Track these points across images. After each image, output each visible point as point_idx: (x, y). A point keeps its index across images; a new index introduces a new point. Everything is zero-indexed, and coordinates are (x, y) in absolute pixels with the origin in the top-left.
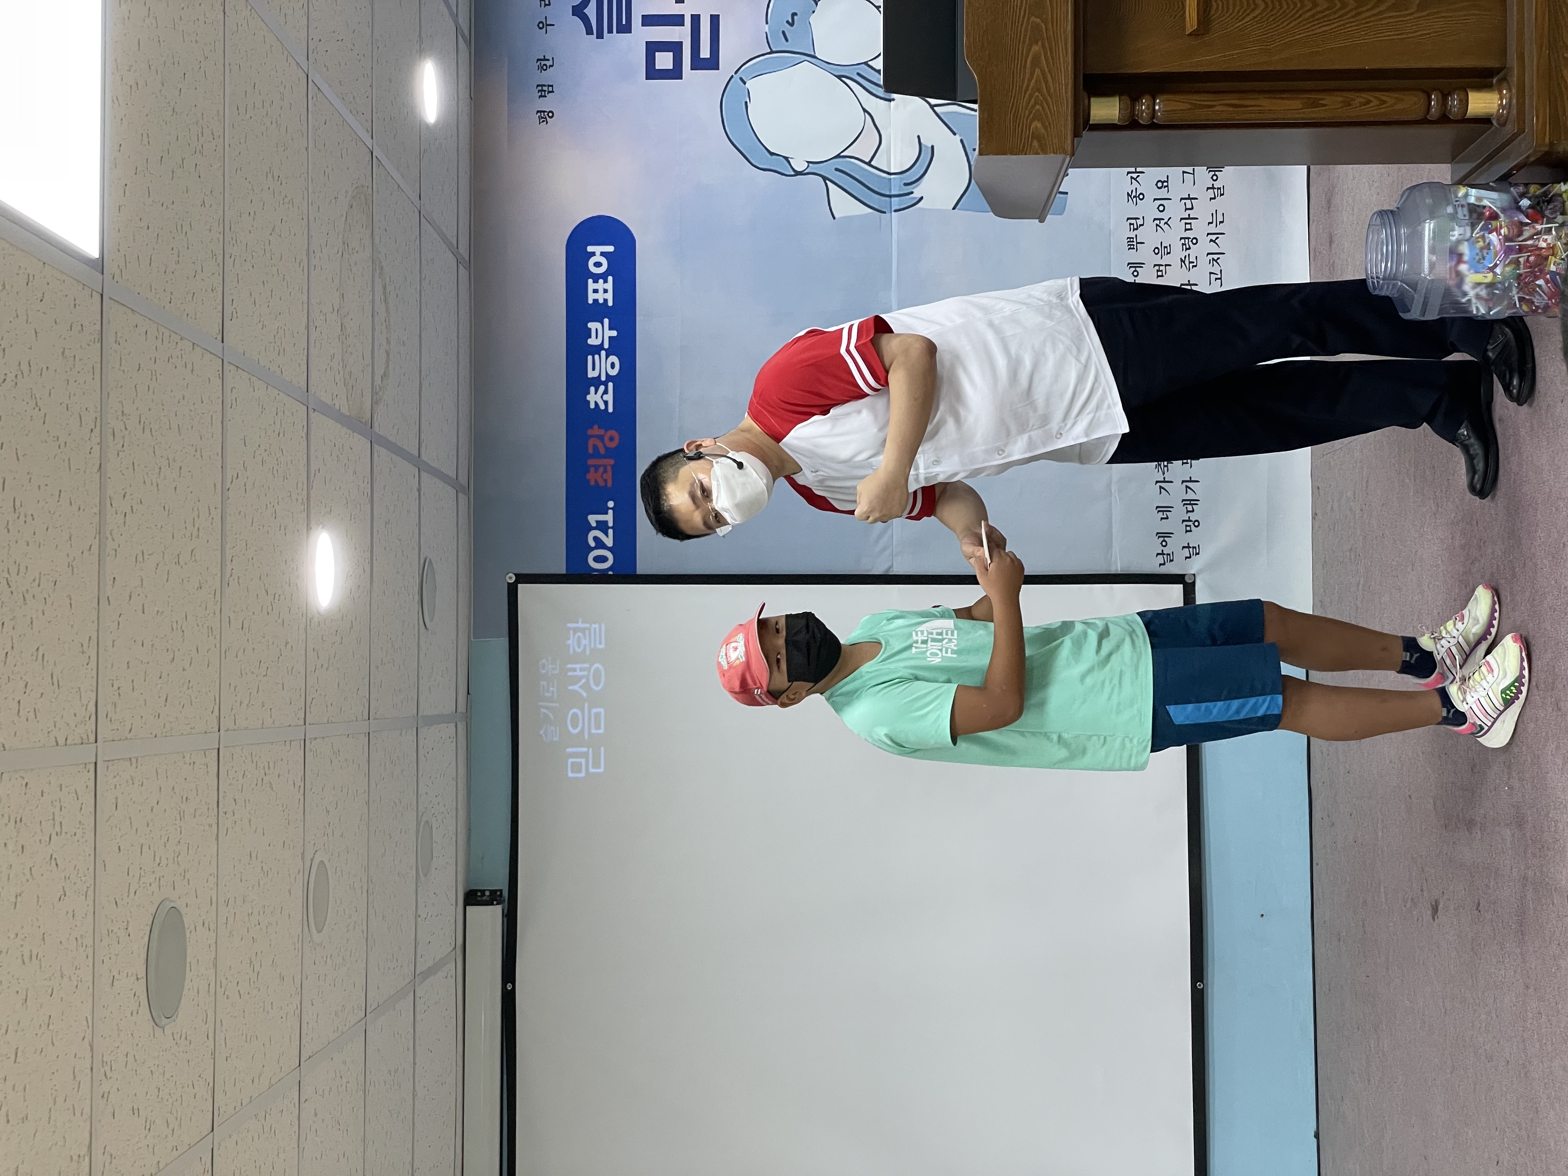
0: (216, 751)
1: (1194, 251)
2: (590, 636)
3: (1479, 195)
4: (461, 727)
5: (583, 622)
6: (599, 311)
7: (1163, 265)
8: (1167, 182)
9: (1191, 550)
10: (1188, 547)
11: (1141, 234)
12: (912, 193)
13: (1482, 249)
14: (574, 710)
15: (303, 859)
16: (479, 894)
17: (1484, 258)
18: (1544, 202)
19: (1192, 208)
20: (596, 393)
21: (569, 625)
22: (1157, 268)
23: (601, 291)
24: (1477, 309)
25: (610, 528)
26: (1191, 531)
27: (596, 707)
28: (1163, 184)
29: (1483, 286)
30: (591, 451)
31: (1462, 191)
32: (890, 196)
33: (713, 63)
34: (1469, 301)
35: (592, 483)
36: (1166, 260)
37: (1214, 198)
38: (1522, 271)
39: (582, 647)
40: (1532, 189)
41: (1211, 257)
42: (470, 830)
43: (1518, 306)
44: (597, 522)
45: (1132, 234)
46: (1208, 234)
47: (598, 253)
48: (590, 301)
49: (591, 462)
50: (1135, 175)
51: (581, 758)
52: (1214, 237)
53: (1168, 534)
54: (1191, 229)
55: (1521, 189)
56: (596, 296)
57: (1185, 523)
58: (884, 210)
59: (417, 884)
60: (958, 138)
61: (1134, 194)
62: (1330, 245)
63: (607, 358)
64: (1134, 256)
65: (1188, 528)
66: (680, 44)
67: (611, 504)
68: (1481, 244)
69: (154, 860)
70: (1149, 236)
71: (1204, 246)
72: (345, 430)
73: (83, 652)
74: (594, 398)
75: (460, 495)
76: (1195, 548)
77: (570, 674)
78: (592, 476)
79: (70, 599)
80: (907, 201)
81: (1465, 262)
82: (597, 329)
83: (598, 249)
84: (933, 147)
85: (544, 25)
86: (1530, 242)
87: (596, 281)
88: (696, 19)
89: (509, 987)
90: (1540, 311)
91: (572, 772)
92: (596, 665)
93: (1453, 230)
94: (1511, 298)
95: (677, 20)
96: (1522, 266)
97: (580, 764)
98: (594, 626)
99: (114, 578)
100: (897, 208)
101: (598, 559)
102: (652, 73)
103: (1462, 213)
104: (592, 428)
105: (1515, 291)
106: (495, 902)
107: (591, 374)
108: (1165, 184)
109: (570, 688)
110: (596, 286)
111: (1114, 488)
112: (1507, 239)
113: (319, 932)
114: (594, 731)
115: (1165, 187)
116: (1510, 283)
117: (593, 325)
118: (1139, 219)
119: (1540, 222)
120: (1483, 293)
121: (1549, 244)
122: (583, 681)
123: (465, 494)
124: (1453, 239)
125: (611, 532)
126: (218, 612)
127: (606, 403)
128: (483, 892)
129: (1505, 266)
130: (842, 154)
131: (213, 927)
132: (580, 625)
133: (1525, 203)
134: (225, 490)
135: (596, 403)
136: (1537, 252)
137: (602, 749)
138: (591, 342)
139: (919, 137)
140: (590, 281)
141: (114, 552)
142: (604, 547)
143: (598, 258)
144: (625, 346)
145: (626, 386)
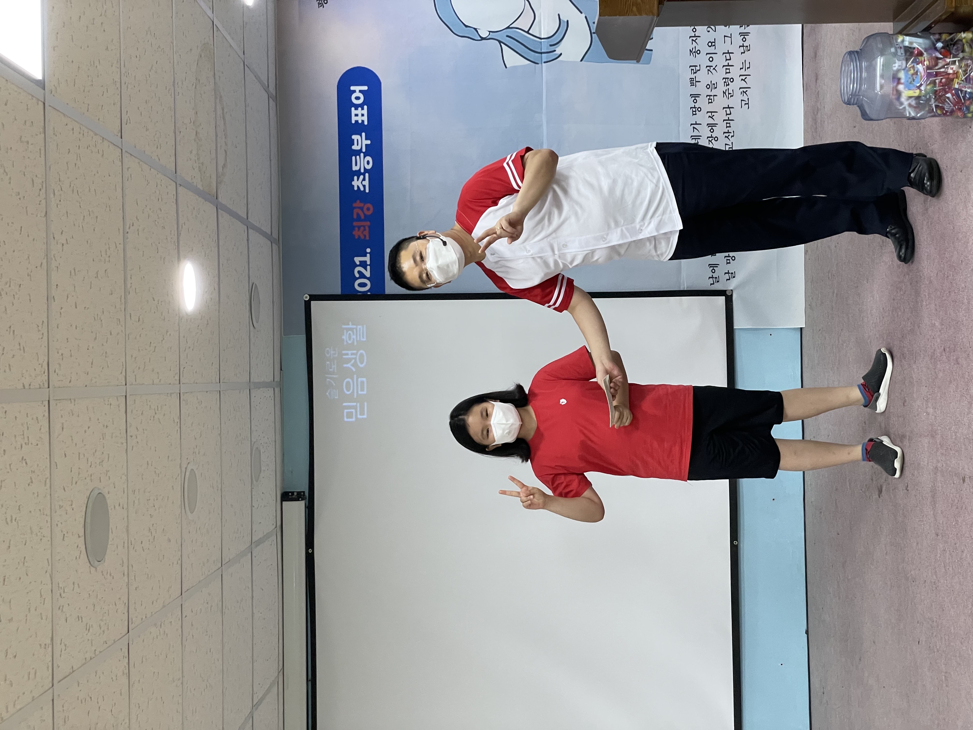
0: (124, 397)
1: (732, 86)
2: (357, 332)
3: (910, 41)
4: (277, 390)
5: (353, 325)
6: (359, 128)
7: (712, 96)
8: (715, 42)
9: (730, 274)
10: (728, 273)
11: (698, 76)
12: (555, 51)
13: (913, 75)
14: (348, 380)
15: (180, 467)
16: (290, 494)
17: (914, 80)
18: (951, 44)
19: (730, 59)
20: (358, 180)
21: (344, 326)
22: (708, 97)
23: (360, 115)
24: (910, 113)
25: (369, 265)
26: (730, 263)
27: (361, 377)
28: (712, 44)
29: (913, 98)
30: (355, 217)
31: (900, 38)
32: (541, 53)
34: (905, 108)
35: (357, 237)
36: (714, 92)
37: (744, 53)
38: (937, 88)
39: (352, 340)
40: (944, 36)
41: (742, 90)
42: (283, 454)
43: (934, 110)
44: (360, 261)
45: (693, 76)
46: (740, 76)
47: (357, 91)
48: (353, 122)
49: (355, 224)
50: (694, 39)
51: (353, 409)
52: (743, 77)
53: (716, 265)
54: (729, 73)
55: (937, 36)
56: (357, 118)
57: (726, 258)
58: (538, 62)
59: (251, 486)
60: (583, 15)
61: (694, 50)
62: (816, 81)
63: (364, 157)
64: (694, 91)
65: (728, 261)
68: (912, 71)
69: (88, 463)
70: (703, 77)
71: (738, 83)
72: (200, 199)
73: (39, 331)
74: (357, 183)
75: (274, 245)
76: (733, 273)
77: (344, 357)
78: (357, 233)
79: (30, 296)
80: (552, 56)
81: (902, 84)
82: (358, 140)
83: (357, 88)
84: (568, 21)
86: (942, 70)
87: (356, 109)
89: (310, 551)
90: (948, 114)
91: (347, 418)
92: (361, 351)
93: (895, 63)
94: (931, 106)
96: (937, 85)
97: (352, 412)
98: (359, 327)
99: (57, 285)
100: (546, 60)
101: (361, 285)
103: (901, 52)
104: (355, 202)
105: (933, 101)
106: (300, 499)
107: (355, 168)
108: (713, 44)
109: (345, 365)
110: (356, 112)
112: (928, 68)
113: (192, 513)
114: (360, 392)
115: (713, 46)
116: (930, 96)
117: (355, 137)
118: (697, 66)
119: (949, 57)
120: (913, 103)
121: (955, 71)
122: (353, 361)
123: (276, 244)
124: (895, 69)
125: (368, 267)
126: (123, 309)
127: (364, 186)
128: (293, 493)
129: (927, 85)
130: (511, 26)
131: (125, 506)
132: (350, 326)
133: (939, 45)
134: (125, 233)
135: (358, 187)
136: (947, 76)
137: (366, 404)
138: (355, 147)
139: (559, 15)
140: (353, 109)
141: (56, 269)
142: (364, 277)
143: (358, 94)
144: (375, 150)
145: (376, 175)
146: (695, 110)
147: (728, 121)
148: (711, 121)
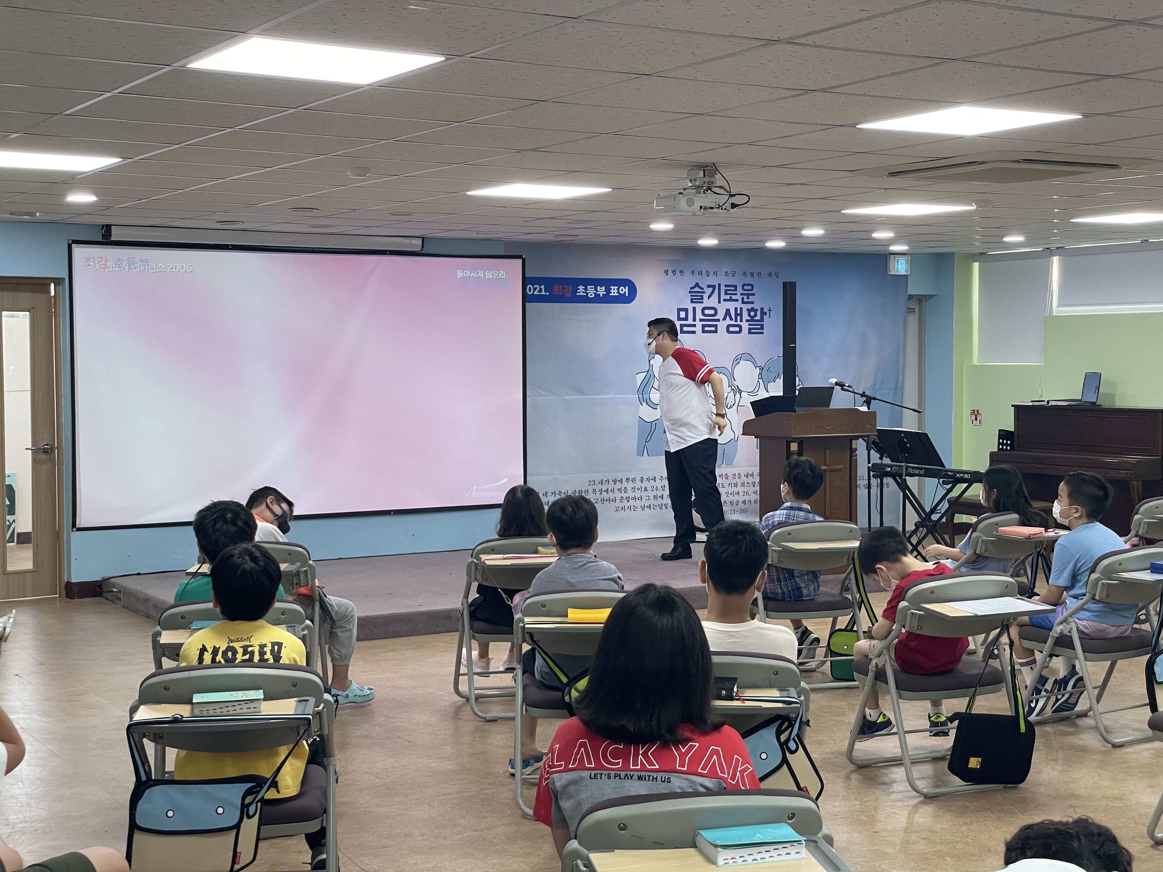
1: (625, 501)
6: (608, 290)
11: (630, 482)
12: (644, 402)
22: (621, 489)
23: (614, 291)
28: (646, 489)
30: (565, 286)
32: (643, 395)
35: (554, 287)
36: (623, 492)
44: (542, 288)
45: (630, 480)
48: (611, 287)
49: (561, 287)
50: (648, 479)
52: (630, 508)
56: (613, 289)
58: (638, 393)
60: (660, 418)
61: (643, 479)
63: (594, 293)
64: (624, 480)
66: (687, 320)
67: (548, 294)
70: (630, 485)
74: (581, 288)
78: (556, 286)
80: (641, 400)
83: (627, 290)
84: (657, 409)
85: (693, 272)
88: (694, 326)
89: (388, 253)
95: (694, 320)
100: (639, 397)
101: (530, 288)
102: (679, 310)
104: (572, 287)
107: (589, 287)
110: (616, 289)
111: (553, 476)
117: (603, 288)
118: (635, 482)
125: (539, 293)
127: (579, 292)
130: (655, 377)
135: (579, 289)
138: (599, 287)
139: (660, 404)
140: (617, 287)
142: (534, 291)
143: (624, 290)
144: (597, 299)
145: (585, 299)
146: (615, 481)
147: (609, 500)
148: (609, 490)
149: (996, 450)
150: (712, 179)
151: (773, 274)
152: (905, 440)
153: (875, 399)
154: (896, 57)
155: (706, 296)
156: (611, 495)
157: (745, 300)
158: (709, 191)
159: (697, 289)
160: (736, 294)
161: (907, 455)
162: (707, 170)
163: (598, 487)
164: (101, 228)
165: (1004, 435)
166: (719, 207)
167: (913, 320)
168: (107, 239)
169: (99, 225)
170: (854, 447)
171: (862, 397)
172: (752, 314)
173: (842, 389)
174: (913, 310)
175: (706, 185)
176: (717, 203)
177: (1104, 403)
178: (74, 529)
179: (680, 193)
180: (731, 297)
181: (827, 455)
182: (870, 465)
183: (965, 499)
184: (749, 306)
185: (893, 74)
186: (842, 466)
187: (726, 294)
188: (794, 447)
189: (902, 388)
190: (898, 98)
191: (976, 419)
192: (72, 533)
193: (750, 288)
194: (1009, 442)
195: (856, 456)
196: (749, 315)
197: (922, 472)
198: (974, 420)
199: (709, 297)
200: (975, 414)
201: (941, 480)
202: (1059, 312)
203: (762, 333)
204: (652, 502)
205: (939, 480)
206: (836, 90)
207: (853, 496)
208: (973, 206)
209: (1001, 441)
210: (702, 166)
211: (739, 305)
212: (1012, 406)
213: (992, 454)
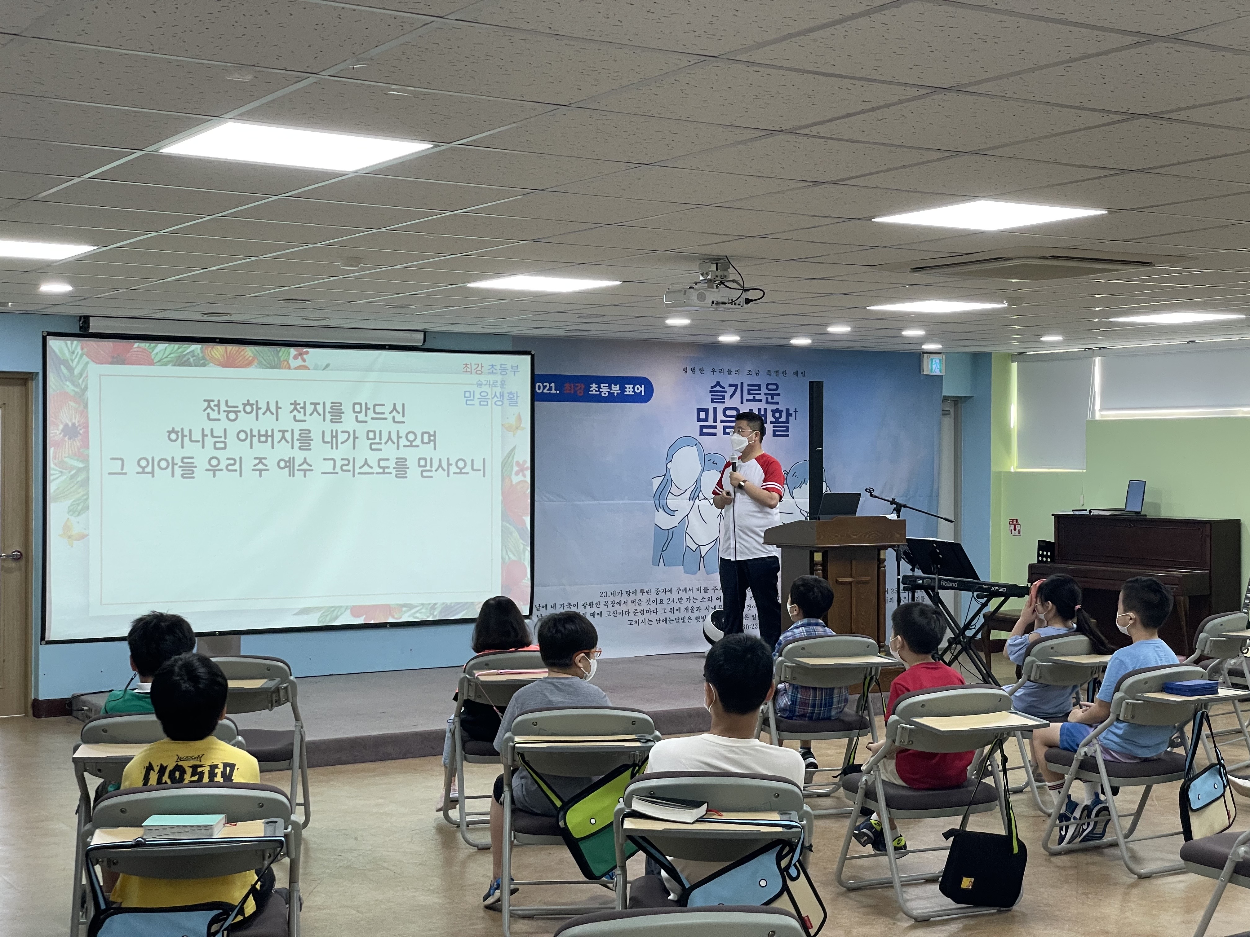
1: (639, 614)
6: (623, 389)
11: (645, 594)
12: (660, 508)
19: (654, 613)
22: (635, 601)
28: (661, 602)
30: (577, 385)
32: (659, 501)
33: (702, 434)
36: (637, 604)
37: (657, 621)
41: (638, 620)
44: (552, 386)
45: (645, 591)
48: (626, 386)
49: (572, 385)
50: (665, 591)
52: (644, 621)
54: (647, 613)
56: (628, 388)
58: (655, 498)
61: (659, 591)
63: (607, 392)
64: (638, 592)
66: (708, 421)
70: (645, 597)
74: (594, 386)
78: (567, 385)
80: (658, 506)
83: (643, 389)
84: (674, 516)
85: (714, 371)
88: (715, 427)
89: (387, 347)
95: (715, 421)
100: (656, 503)
101: (539, 386)
102: (699, 410)
104: (584, 385)
107: (602, 385)
110: (631, 388)
111: (562, 587)
117: (618, 386)
118: (650, 593)
125: (549, 392)
127: (592, 391)
130: (672, 482)
135: (592, 387)
138: (613, 385)
139: (677, 510)
140: (633, 386)
142: (543, 389)
143: (640, 389)
144: (611, 399)
145: (598, 399)
146: (628, 593)
147: (622, 613)
148: (622, 602)
149: (1036, 562)
150: (725, 273)
151: (799, 374)
152: (938, 551)
153: (905, 506)
154: (906, 150)
155: (727, 396)
156: (624, 608)
157: (770, 400)
158: (722, 286)
159: (718, 388)
160: (760, 394)
161: (939, 566)
162: (720, 263)
163: (610, 599)
164: (78, 318)
165: (1043, 546)
166: (732, 302)
167: (948, 423)
168: (85, 331)
169: (77, 316)
170: (882, 557)
171: (892, 504)
172: (777, 415)
173: (871, 495)
174: (947, 412)
175: (719, 278)
176: (730, 298)
177: (1150, 513)
178: (43, 642)
179: (690, 288)
180: (754, 397)
181: (854, 566)
182: (899, 577)
183: (1002, 614)
184: (774, 407)
185: (904, 167)
186: (869, 578)
187: (749, 393)
188: (818, 557)
189: (938, 496)
190: (912, 191)
191: (1015, 529)
192: (40, 646)
193: (774, 387)
194: (1049, 554)
195: (884, 567)
196: (774, 416)
197: (956, 585)
198: (1013, 530)
199: (731, 397)
200: (1014, 523)
201: (975, 594)
202: (1102, 416)
203: (788, 436)
204: (668, 615)
205: (973, 593)
206: (846, 182)
207: (882, 611)
208: (1005, 304)
209: (1041, 552)
210: (714, 259)
211: (763, 405)
212: (1053, 515)
213: (1031, 566)
